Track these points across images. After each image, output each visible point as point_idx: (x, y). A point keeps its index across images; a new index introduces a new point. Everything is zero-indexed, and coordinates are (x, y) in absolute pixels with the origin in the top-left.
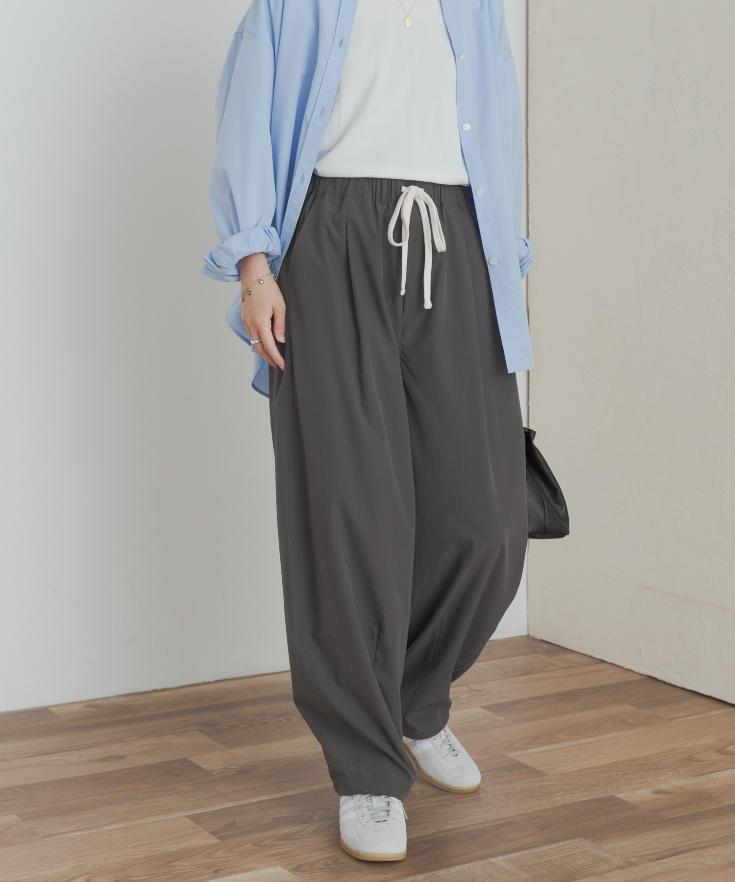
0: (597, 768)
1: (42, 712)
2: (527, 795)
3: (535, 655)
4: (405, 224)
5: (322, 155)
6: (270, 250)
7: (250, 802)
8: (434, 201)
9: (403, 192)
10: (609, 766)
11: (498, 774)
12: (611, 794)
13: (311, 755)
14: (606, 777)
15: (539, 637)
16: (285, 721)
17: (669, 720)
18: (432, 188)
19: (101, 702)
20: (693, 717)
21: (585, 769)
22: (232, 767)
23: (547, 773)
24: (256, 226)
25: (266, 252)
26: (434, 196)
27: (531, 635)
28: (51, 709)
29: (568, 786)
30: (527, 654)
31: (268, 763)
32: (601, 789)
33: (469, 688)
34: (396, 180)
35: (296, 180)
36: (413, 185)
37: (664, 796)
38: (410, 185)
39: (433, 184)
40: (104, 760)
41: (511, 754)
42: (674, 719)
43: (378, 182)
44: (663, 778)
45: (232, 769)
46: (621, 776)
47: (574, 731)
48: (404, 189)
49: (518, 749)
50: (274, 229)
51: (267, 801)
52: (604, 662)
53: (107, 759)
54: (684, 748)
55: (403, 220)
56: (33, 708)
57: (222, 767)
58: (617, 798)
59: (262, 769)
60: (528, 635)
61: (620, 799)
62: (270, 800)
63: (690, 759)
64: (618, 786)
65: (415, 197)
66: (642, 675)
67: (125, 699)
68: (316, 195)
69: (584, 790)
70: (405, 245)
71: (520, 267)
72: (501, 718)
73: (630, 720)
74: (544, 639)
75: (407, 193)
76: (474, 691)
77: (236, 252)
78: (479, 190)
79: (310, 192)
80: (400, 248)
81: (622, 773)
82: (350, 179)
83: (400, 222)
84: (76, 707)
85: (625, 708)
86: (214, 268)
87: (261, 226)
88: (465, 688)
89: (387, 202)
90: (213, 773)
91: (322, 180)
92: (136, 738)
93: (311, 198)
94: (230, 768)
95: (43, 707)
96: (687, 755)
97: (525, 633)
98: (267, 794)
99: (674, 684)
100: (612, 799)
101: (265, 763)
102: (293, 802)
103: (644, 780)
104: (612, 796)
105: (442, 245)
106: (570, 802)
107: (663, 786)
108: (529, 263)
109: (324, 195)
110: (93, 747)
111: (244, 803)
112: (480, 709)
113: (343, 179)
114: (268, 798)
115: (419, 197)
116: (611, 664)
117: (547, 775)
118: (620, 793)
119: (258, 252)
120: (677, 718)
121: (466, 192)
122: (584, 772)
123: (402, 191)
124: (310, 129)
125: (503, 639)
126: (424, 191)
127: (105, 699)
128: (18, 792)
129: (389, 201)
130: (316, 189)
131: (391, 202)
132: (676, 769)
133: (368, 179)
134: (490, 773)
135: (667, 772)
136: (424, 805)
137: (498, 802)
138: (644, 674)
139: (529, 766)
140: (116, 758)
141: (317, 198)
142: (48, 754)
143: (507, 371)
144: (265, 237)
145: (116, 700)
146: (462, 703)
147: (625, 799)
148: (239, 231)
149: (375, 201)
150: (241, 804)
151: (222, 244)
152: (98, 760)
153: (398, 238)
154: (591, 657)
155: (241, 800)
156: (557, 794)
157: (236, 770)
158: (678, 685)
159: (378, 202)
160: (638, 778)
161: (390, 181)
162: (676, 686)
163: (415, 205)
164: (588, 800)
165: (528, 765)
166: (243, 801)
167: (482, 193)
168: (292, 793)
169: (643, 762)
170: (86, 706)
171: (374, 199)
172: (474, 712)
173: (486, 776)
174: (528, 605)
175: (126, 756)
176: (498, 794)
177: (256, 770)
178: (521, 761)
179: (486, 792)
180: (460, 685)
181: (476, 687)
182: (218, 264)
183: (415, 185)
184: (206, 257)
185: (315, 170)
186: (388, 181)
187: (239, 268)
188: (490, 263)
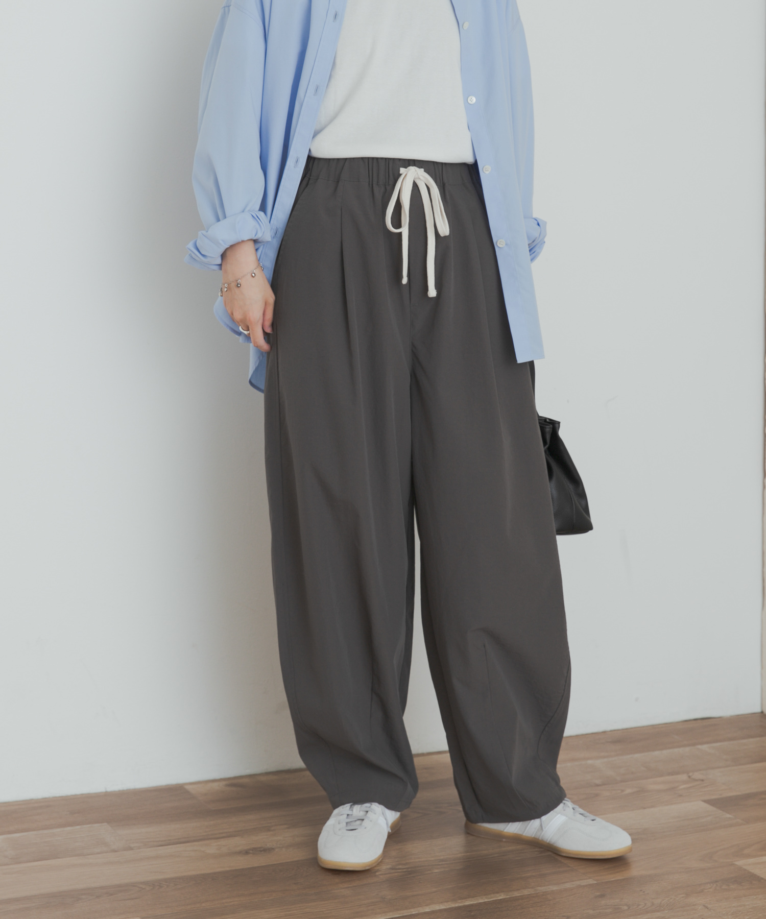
1: (176, 791)
2: (760, 915)
4: (404, 208)
5: (317, 132)
8: (436, 182)
9: (401, 174)
11: (724, 887)
13: (495, 855)
18: (432, 168)
19: (245, 780)
22: (400, 867)
24: (243, 211)
25: (255, 238)
26: (435, 176)
27: (765, 711)
28: (187, 787)
31: (443, 863)
33: (689, 777)
34: (394, 160)
35: (290, 163)
36: (413, 166)
38: (409, 166)
39: (434, 163)
40: (247, 852)
41: (740, 863)
43: (375, 161)
45: (399, 869)
48: (402, 170)
49: (749, 856)
50: (262, 213)
51: (441, 911)
53: (251, 852)
55: (402, 204)
56: (166, 786)
57: (388, 867)
59: (435, 871)
60: (762, 712)
62: (445, 910)
65: (414, 179)
68: (309, 179)
70: (405, 231)
71: (530, 251)
72: (728, 816)
75: (406, 175)
76: (697, 780)
77: (223, 241)
78: (485, 167)
79: (304, 175)
80: (400, 234)
82: (346, 159)
83: (398, 206)
84: (215, 786)
86: (199, 258)
87: (249, 211)
88: (684, 777)
89: (385, 185)
90: (377, 874)
91: (316, 162)
92: (286, 826)
93: (304, 183)
94: (397, 867)
95: (177, 785)
97: (758, 710)
98: (442, 903)
101: (440, 863)
105: (445, 229)
108: (542, 244)
109: (317, 179)
110: (235, 836)
111: (413, 913)
112: (703, 803)
113: (338, 160)
114: (442, 907)
115: (419, 178)
119: (246, 239)
121: (472, 170)
123: (401, 172)
124: (303, 107)
125: (731, 716)
126: (425, 171)
128: (143, 889)
129: (387, 184)
130: (310, 172)
131: (389, 185)
133: (363, 159)
134: (715, 885)
139: (762, 879)
140: (261, 851)
141: (310, 181)
142: (181, 843)
143: (516, 361)
144: (252, 223)
146: (681, 796)
148: (225, 217)
149: (372, 184)
150: (409, 914)
151: (207, 232)
152: (240, 853)
153: (397, 223)
155: (410, 909)
157: (405, 870)
159: (375, 187)
161: (387, 161)
163: (415, 186)
165: (762, 876)
166: (412, 910)
167: (490, 170)
168: (472, 903)
170: (228, 785)
171: (371, 183)
172: (696, 806)
173: (710, 888)
174: (762, 675)
175: (273, 849)
176: (724, 913)
177: (429, 872)
178: (752, 871)
179: (707, 908)
180: (677, 773)
181: (697, 775)
182: (203, 253)
183: (414, 165)
184: (191, 246)
185: (310, 150)
186: (386, 161)
187: (223, 256)
188: (498, 244)
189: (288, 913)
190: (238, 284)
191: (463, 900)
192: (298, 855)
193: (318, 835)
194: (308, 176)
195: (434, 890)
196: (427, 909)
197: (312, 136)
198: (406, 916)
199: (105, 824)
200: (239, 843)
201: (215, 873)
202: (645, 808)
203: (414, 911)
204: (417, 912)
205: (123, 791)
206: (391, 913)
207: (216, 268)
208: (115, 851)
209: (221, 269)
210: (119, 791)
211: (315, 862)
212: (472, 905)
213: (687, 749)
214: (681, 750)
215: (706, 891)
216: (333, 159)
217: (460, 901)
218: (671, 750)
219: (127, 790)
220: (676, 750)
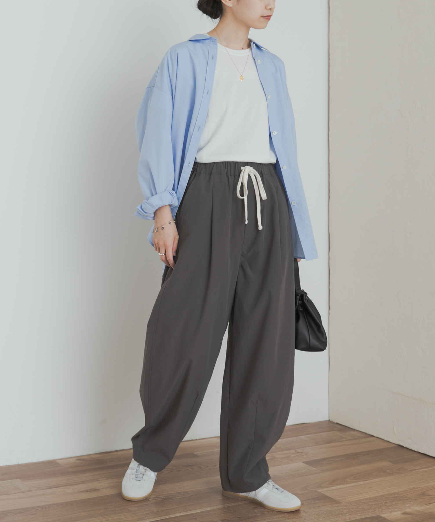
0: (370, 499)
1: (52, 463)
2: (330, 515)
3: (334, 432)
4: (245, 187)
5: (200, 150)
6: (173, 203)
7: (170, 517)
8: (258, 173)
9: (242, 170)
10: (377, 498)
11: (313, 502)
12: (378, 515)
14: (375, 504)
15: (335, 421)
16: (190, 469)
17: (411, 471)
18: (256, 166)
19: (85, 457)
20: (425, 469)
21: (363, 500)
22: (160, 496)
23: (341, 501)
24: (165, 191)
25: (171, 204)
26: (258, 170)
27: (331, 420)
28: (57, 461)
29: (353, 510)
30: (329, 431)
32: (372, 512)
33: (296, 451)
34: (238, 163)
35: (185, 165)
37: (409, 516)
38: (245, 166)
39: (257, 163)
40: (87, 491)
41: (320, 490)
42: (414, 470)
43: (229, 163)
44: (408, 505)
46: (384, 504)
47: (357, 477)
48: (242, 168)
49: (324, 487)
50: (174, 192)
51: (180, 516)
52: (373, 436)
53: (89, 491)
54: (420, 487)
55: (244, 185)
56: (47, 461)
57: (154, 496)
58: (382, 517)
59: (177, 498)
60: (329, 420)
61: (383, 517)
63: (423, 494)
64: (382, 510)
65: (249, 172)
66: (395, 444)
67: (99, 456)
68: (196, 174)
69: (362, 512)
70: (246, 198)
72: (314, 469)
73: (388, 471)
74: (338, 422)
75: (245, 170)
76: (299, 453)
77: (156, 205)
79: (192, 172)
80: (243, 200)
81: (384, 502)
82: (214, 163)
83: (242, 185)
84: (71, 460)
85: (385, 464)
86: (143, 213)
87: (167, 190)
88: (293, 451)
89: (234, 175)
90: (149, 500)
91: (199, 165)
92: (105, 478)
93: (193, 176)
95: (53, 460)
96: (422, 492)
97: (327, 419)
99: (413, 449)
100: (379, 517)
101: (179, 494)
102: (195, 517)
103: (397, 506)
104: (379, 515)
105: (264, 197)
106: (354, 519)
107: (408, 510)
109: (200, 174)
110: (81, 484)
111: (167, 518)
112: (302, 463)
115: (251, 172)
116: (377, 437)
117: (341, 503)
118: (383, 514)
119: (166, 205)
120: (415, 470)
122: (362, 501)
123: (242, 169)
124: (192, 137)
125: (315, 422)
126: (253, 168)
127: (88, 455)
128: (38, 510)
130: (196, 170)
131: (236, 175)
132: (415, 500)
134: (308, 501)
135: (410, 502)
136: (270, 520)
137: (313, 519)
138: (396, 443)
139: (330, 498)
140: (94, 490)
141: (196, 175)
144: (170, 196)
145: (94, 456)
146: (292, 460)
147: (386, 518)
148: (156, 194)
149: (228, 175)
150: (165, 518)
151: (148, 201)
152: (84, 491)
153: (242, 194)
154: (365, 433)
155: (165, 516)
156: (347, 514)
157: (162, 498)
158: (416, 450)
159: (229, 176)
160: (393, 505)
162: (414, 451)
163: (249, 176)
164: (365, 518)
165: (330, 497)
166: (166, 516)
167: (286, 168)
168: (195, 512)
169: (396, 496)
170: (77, 460)
171: (227, 175)
172: (299, 465)
173: (306, 503)
174: (329, 403)
175: (99, 489)
176: (313, 514)
177: (174, 498)
178: (326, 494)
179: (305, 512)
180: (290, 449)
181: (299, 450)
182: (145, 211)
183: (248, 165)
184: (139, 207)
185: (196, 159)
186: (234, 163)
187: (155, 213)
188: (292, 204)
189: (107, 519)
190: (162, 228)
191: (190, 511)
192: (111, 492)
193: (121, 482)
194: (195, 172)
195: (176, 507)
196: (173, 516)
197: (197, 152)
198: (163, 519)
199: (19, 479)
200: (83, 487)
201: (72, 501)
202: (275, 466)
203: (167, 517)
204: (168, 517)
205: (27, 463)
206: (156, 518)
207: (152, 218)
208: (23, 492)
209: (154, 219)
210: (25, 464)
211: (120, 495)
212: (194, 514)
213: (294, 438)
214: (291, 439)
215: (304, 504)
216: (208, 163)
217: (189, 512)
218: (287, 439)
219: (29, 463)
220: (289, 439)
